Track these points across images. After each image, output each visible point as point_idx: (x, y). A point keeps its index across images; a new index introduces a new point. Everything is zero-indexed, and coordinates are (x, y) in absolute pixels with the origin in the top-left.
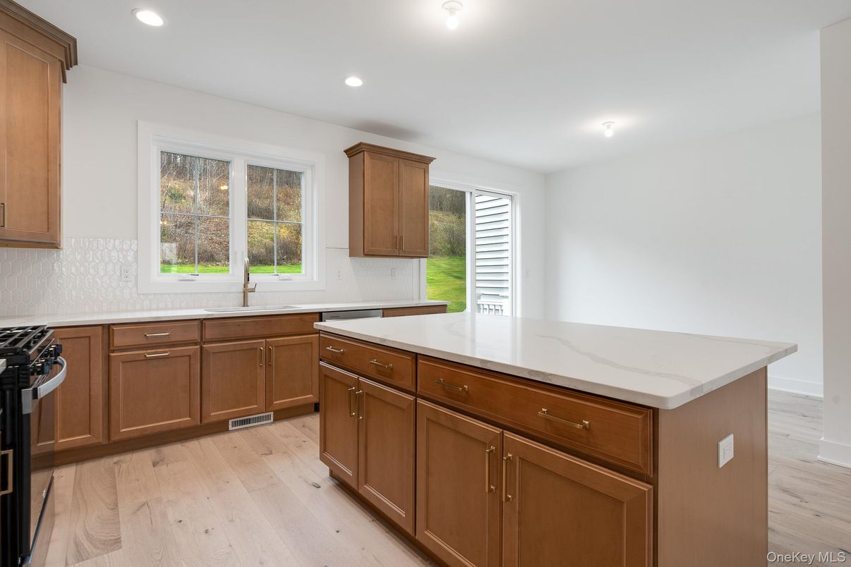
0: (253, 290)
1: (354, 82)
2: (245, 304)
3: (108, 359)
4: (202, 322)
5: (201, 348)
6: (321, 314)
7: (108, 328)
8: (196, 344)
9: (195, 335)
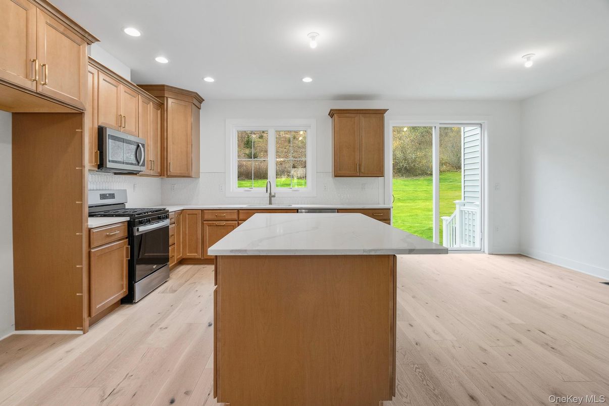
0: (274, 196)
1: (307, 80)
2: (270, 203)
3: (203, 224)
4: (238, 210)
5: (238, 223)
6: (298, 210)
7: (202, 210)
8: (236, 221)
9: (235, 217)
